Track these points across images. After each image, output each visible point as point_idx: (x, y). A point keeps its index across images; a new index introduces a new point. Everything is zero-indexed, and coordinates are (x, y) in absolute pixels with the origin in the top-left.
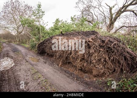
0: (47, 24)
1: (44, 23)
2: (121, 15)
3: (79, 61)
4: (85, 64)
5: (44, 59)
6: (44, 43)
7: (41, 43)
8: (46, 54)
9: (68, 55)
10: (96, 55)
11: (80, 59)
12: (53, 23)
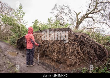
0: (27, 23)
1: (25, 22)
2: (84, 20)
3: (55, 54)
4: (60, 56)
5: (22, 53)
6: (23, 39)
7: (20, 39)
8: (25, 49)
9: (46, 48)
10: (70, 48)
11: (56, 52)
12: (33, 23)
